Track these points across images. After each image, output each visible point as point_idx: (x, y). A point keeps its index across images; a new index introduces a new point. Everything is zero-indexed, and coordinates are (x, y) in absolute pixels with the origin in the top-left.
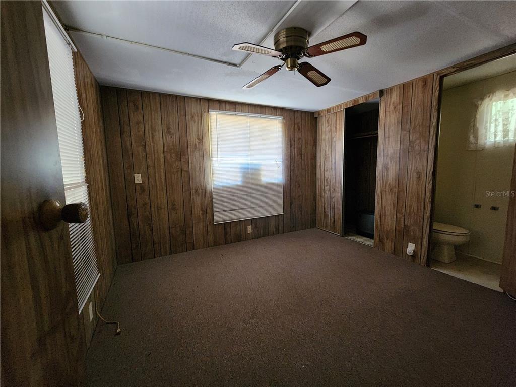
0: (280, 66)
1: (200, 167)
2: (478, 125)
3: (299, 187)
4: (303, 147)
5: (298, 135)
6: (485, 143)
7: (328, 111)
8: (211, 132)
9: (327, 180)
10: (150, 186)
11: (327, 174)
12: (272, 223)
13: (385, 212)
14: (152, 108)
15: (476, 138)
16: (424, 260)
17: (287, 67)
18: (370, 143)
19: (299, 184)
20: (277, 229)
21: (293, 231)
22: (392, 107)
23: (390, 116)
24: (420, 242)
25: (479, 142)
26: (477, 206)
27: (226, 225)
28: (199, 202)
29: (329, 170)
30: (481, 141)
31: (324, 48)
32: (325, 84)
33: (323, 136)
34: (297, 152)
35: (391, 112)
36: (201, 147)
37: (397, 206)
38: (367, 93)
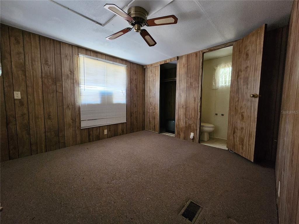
0: (130, 28)
1: (71, 90)
2: (216, 78)
3: (136, 106)
4: (138, 84)
5: (135, 77)
6: (219, 86)
7: (151, 65)
8: (80, 68)
9: (151, 103)
10: (29, 102)
11: (151, 100)
12: (120, 127)
13: (180, 118)
14: (33, 44)
15: (215, 83)
16: (197, 140)
17: (135, 29)
18: (171, 85)
19: (135, 105)
20: (123, 131)
21: (132, 132)
22: (182, 65)
23: (182, 70)
24: (196, 132)
25: (216, 85)
26: (216, 114)
27: (89, 130)
28: (70, 114)
29: (152, 97)
30: (217, 85)
31: (156, 22)
32: (153, 45)
33: (149, 79)
34: (135, 87)
35: (182, 68)
36: (72, 77)
37: (185, 114)
38: (171, 57)
